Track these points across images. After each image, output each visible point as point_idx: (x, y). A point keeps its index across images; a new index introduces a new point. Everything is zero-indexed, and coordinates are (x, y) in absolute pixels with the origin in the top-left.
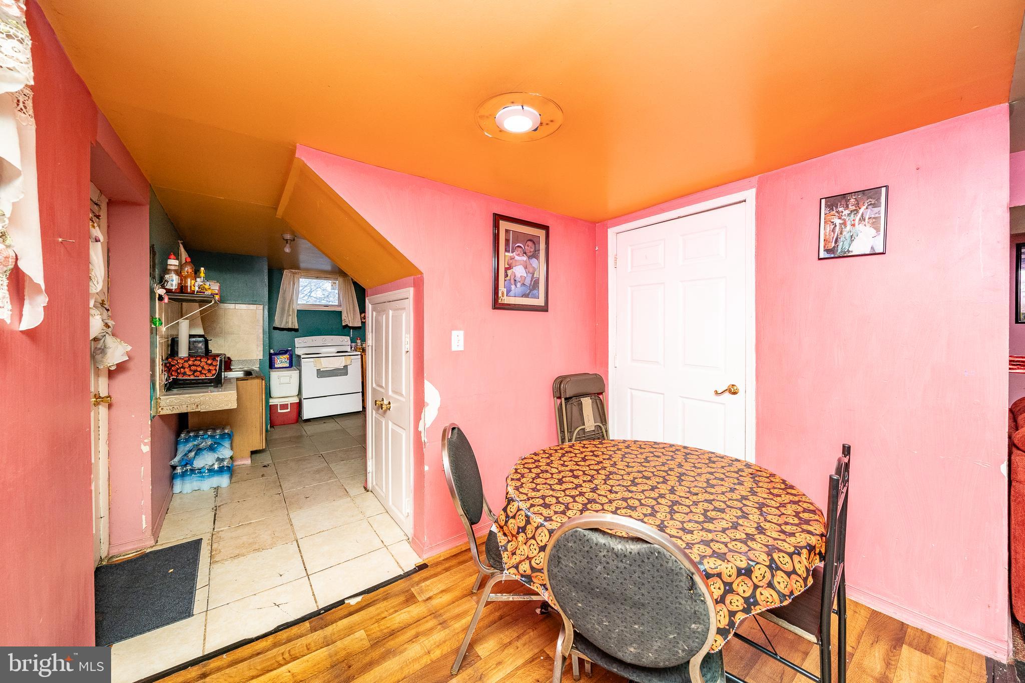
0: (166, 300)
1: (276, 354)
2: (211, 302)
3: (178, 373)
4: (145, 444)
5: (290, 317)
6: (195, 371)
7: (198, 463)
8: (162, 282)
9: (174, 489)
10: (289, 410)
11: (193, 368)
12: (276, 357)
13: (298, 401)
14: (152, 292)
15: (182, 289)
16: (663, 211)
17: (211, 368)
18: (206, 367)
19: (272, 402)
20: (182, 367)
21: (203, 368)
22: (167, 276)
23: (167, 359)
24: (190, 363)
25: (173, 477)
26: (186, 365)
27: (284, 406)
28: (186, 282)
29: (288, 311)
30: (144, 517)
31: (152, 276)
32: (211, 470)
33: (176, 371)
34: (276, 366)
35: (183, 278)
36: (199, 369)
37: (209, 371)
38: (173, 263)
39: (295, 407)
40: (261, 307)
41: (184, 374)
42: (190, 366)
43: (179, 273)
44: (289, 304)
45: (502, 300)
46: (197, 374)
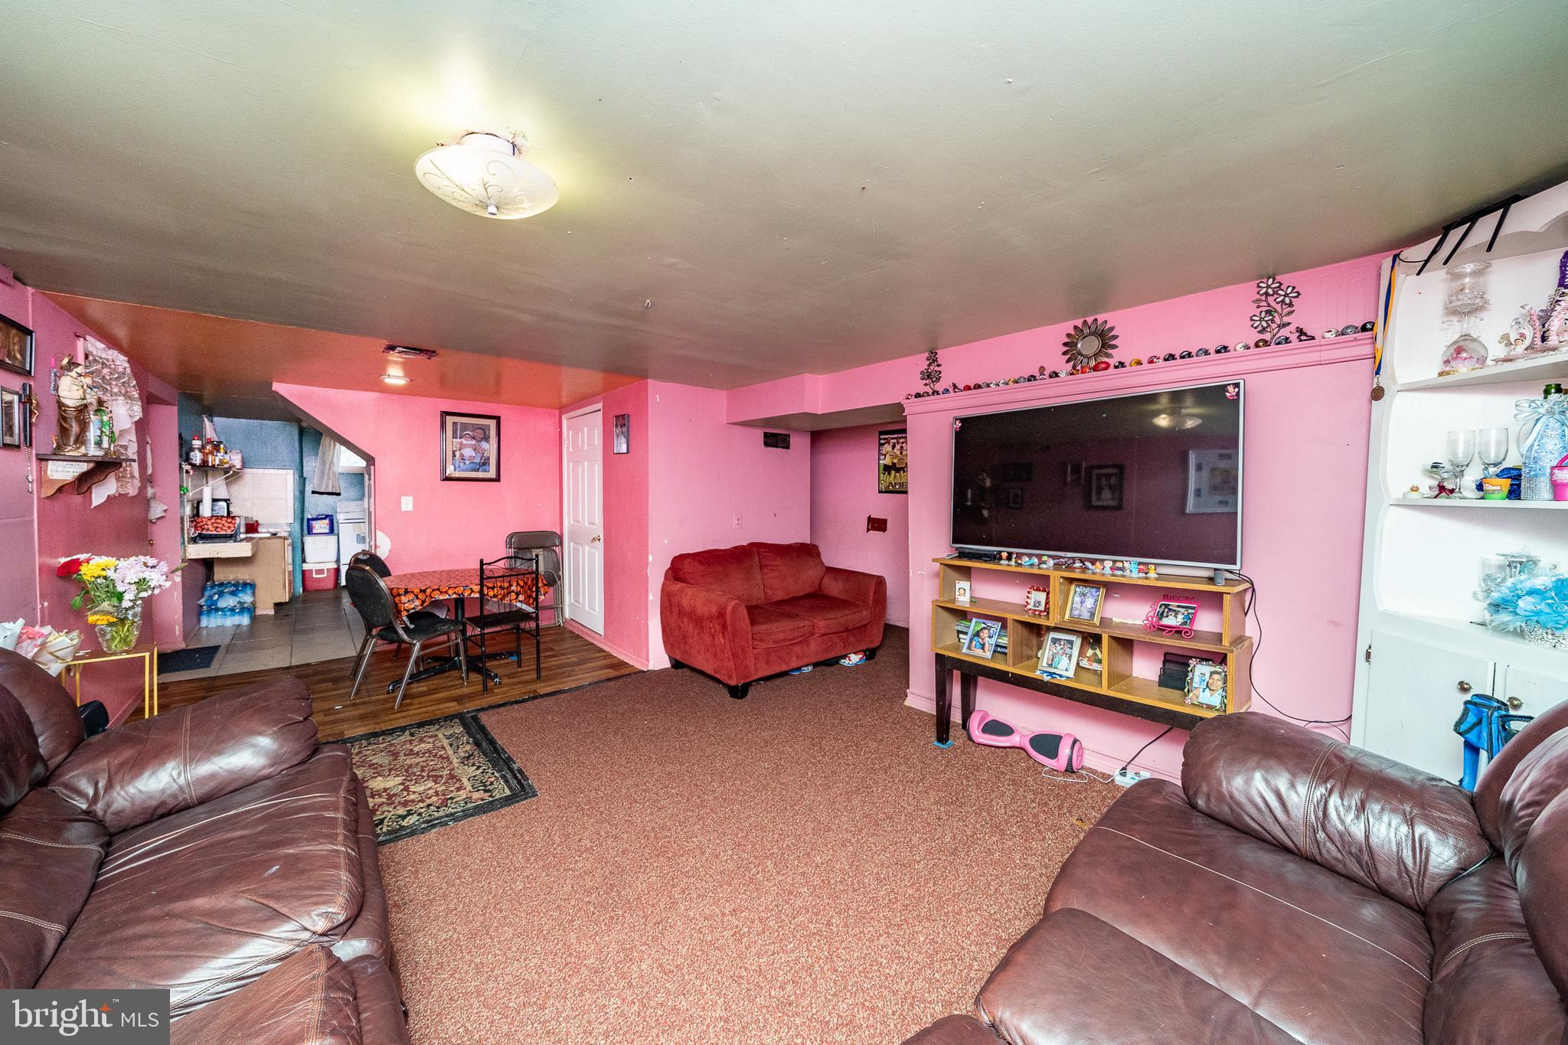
0: (191, 472)
1: (313, 519)
3: (203, 529)
4: (178, 576)
5: (331, 481)
6: (217, 527)
7: (222, 604)
8: (188, 460)
9: (202, 623)
10: (325, 575)
11: (215, 525)
12: (314, 523)
13: (336, 567)
14: (181, 468)
15: (204, 463)
16: (579, 408)
17: (230, 525)
18: (226, 524)
19: (306, 567)
20: (205, 524)
21: (223, 525)
22: (192, 454)
23: (193, 517)
24: (213, 521)
25: (200, 613)
26: (209, 523)
27: (320, 572)
28: (207, 458)
29: (328, 474)
30: (177, 627)
31: (181, 456)
32: (232, 610)
33: (201, 527)
34: (314, 531)
35: (206, 455)
36: (221, 526)
37: (229, 527)
38: (198, 443)
39: (333, 572)
40: (292, 472)
41: (208, 530)
42: (213, 523)
43: (202, 449)
44: (330, 465)
46: (219, 529)
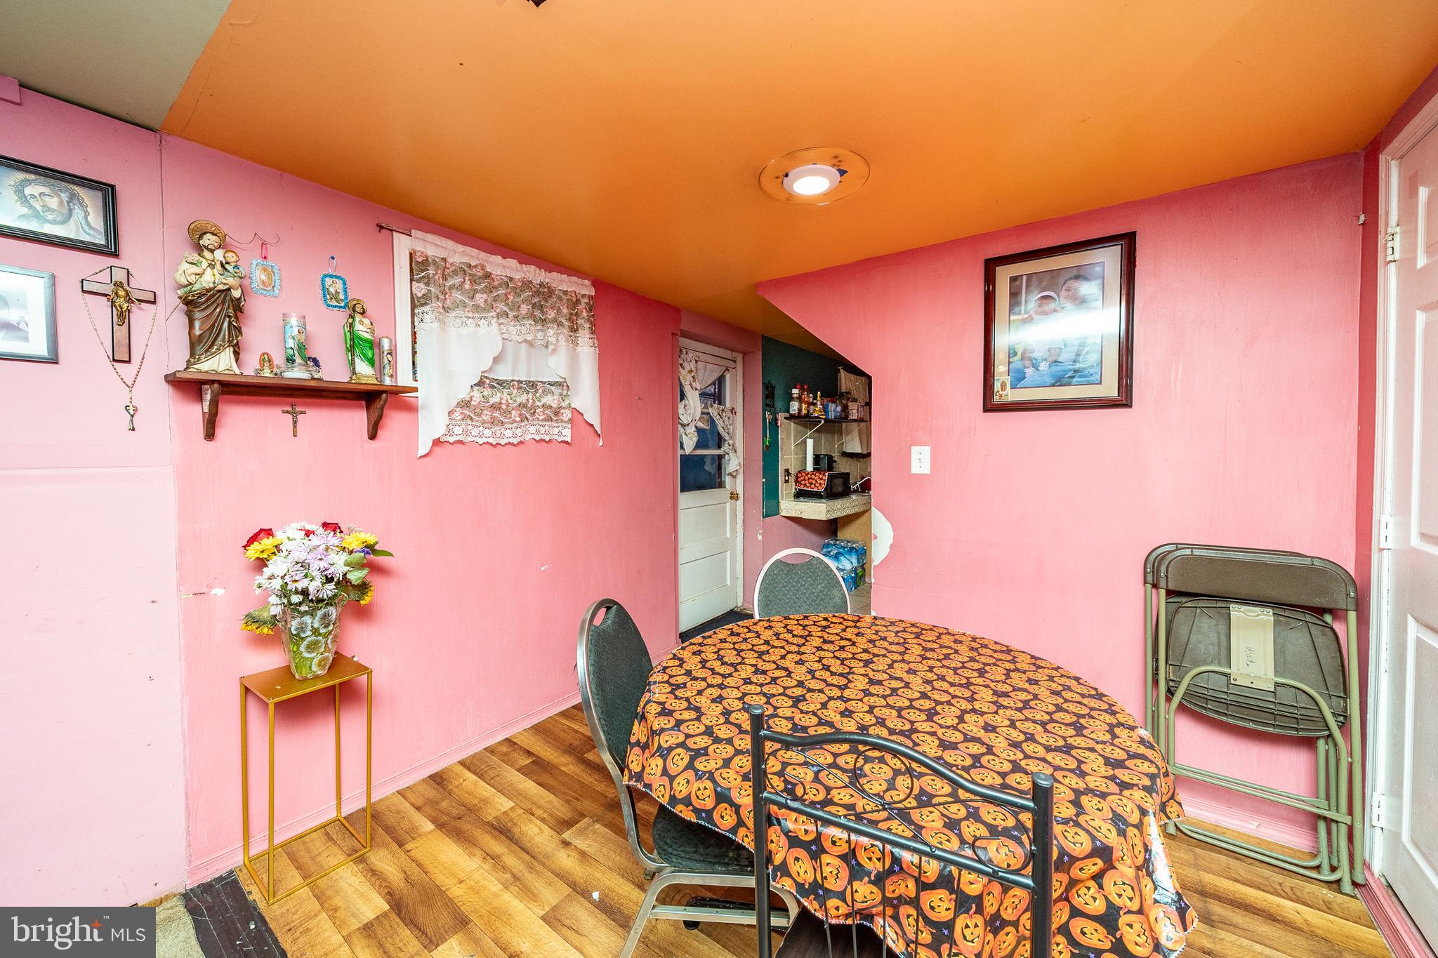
2: (820, 422)
3: (802, 485)
6: (811, 484)
11: (810, 481)
17: (822, 482)
18: (818, 481)
20: (804, 480)
21: (816, 481)
22: (791, 403)
24: (809, 476)
26: (806, 478)
33: (801, 482)
36: (814, 482)
37: (820, 484)
38: (795, 391)
41: (805, 485)
42: (809, 479)
43: (800, 399)
45: (1001, 396)
46: (813, 486)
